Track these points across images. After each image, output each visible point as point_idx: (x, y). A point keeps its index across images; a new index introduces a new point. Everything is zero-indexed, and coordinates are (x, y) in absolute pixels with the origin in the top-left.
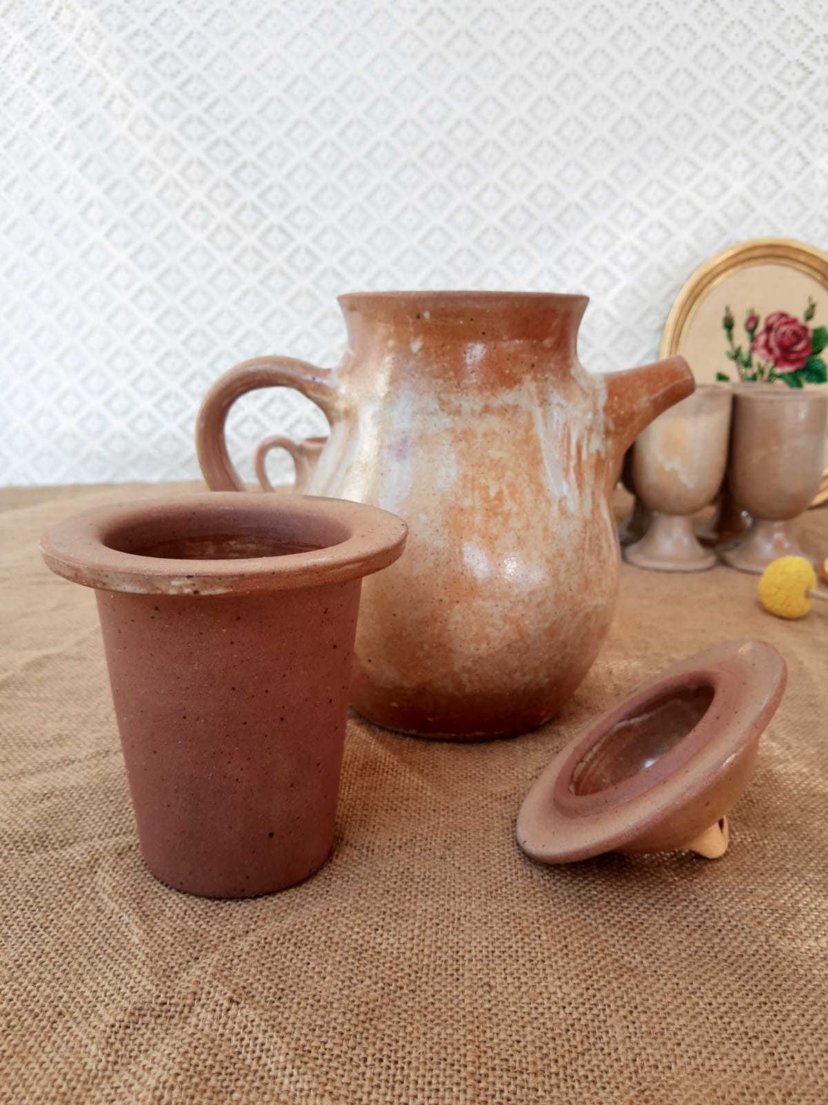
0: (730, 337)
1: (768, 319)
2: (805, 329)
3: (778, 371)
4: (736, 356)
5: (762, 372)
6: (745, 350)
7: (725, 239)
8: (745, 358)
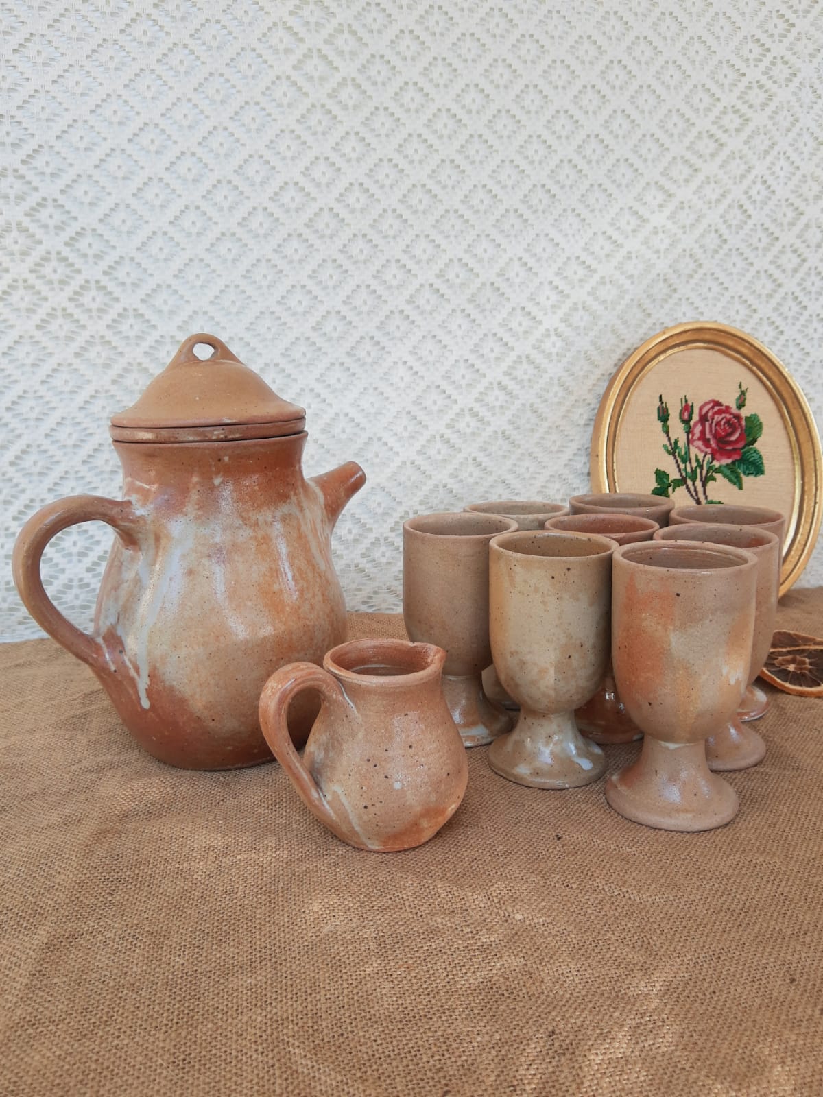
0: (666, 431)
1: (701, 409)
2: (738, 417)
3: (716, 464)
4: (673, 450)
5: (701, 467)
6: (682, 443)
7: (650, 321)
8: (683, 453)
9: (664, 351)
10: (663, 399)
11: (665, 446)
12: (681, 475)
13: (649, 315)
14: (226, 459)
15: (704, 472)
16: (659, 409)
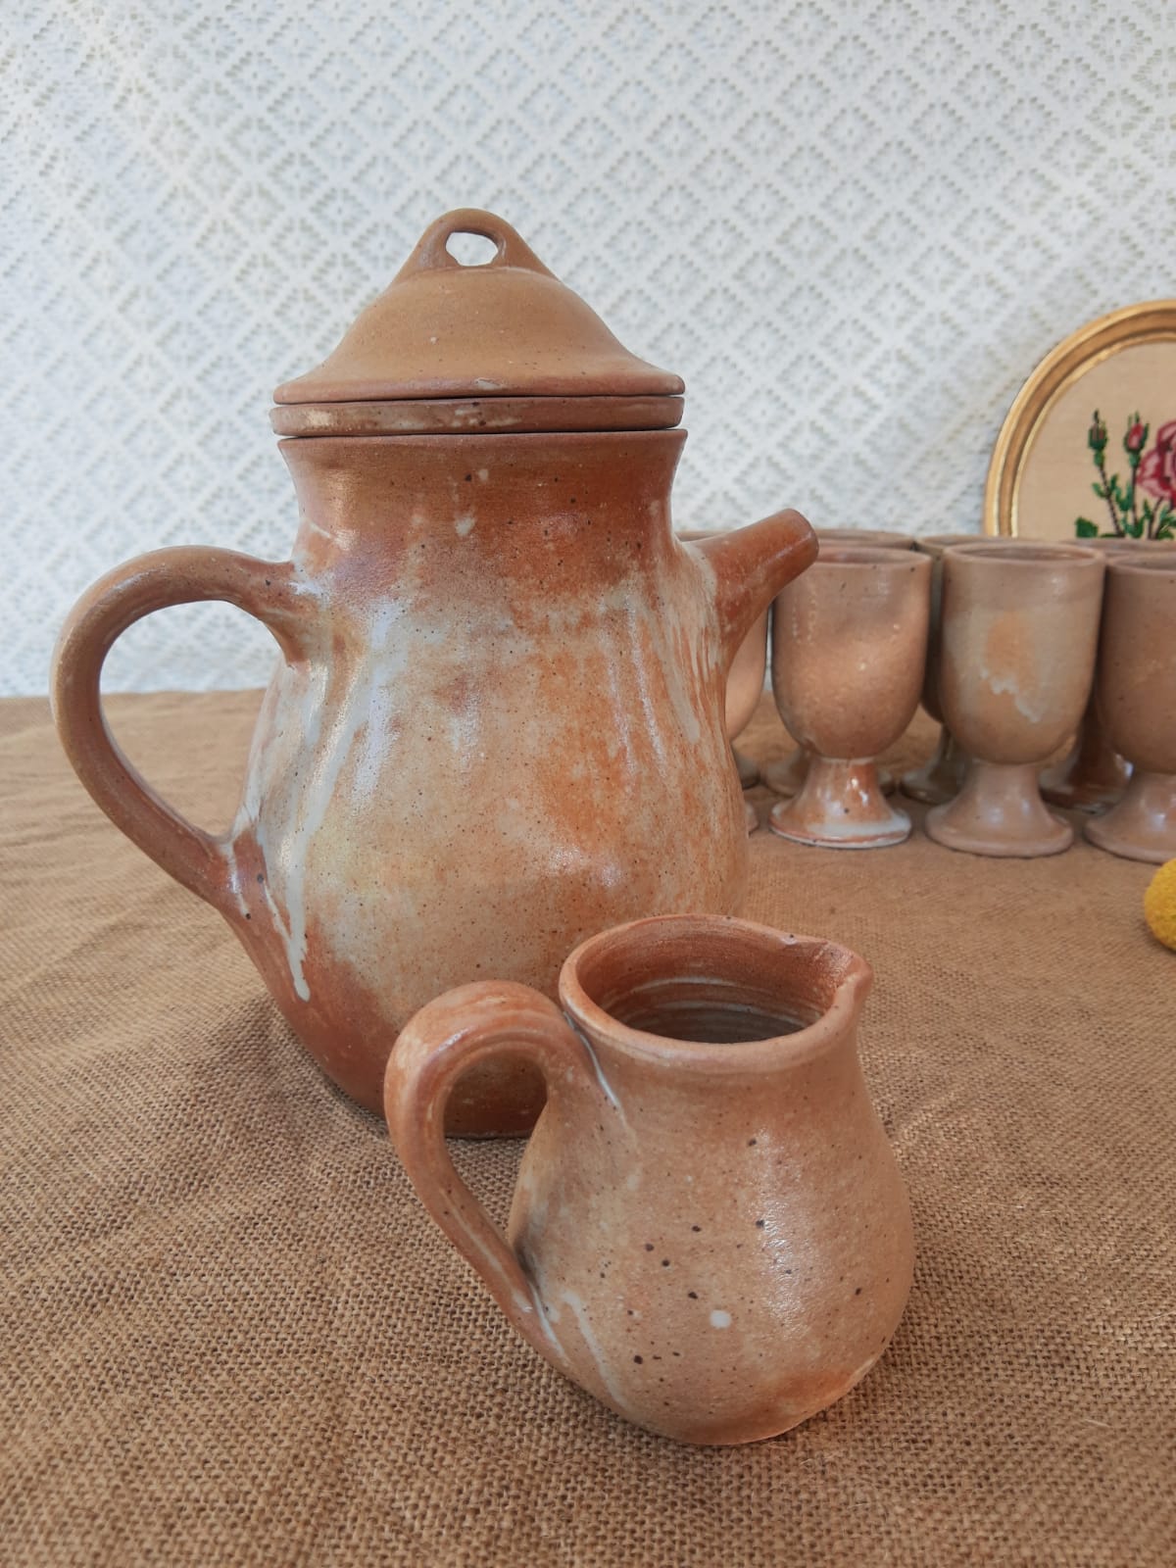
0: (1100, 463)
1: (1161, 432)
3: (1175, 515)
4: (1108, 491)
5: (1151, 517)
6: (1123, 482)
7: (1095, 302)
8: (1124, 495)
9: (1109, 345)
10: (1101, 417)
11: (1096, 487)
12: (1118, 528)
13: (1095, 293)
14: (483, 475)
15: (1156, 525)
16: (1091, 431)
